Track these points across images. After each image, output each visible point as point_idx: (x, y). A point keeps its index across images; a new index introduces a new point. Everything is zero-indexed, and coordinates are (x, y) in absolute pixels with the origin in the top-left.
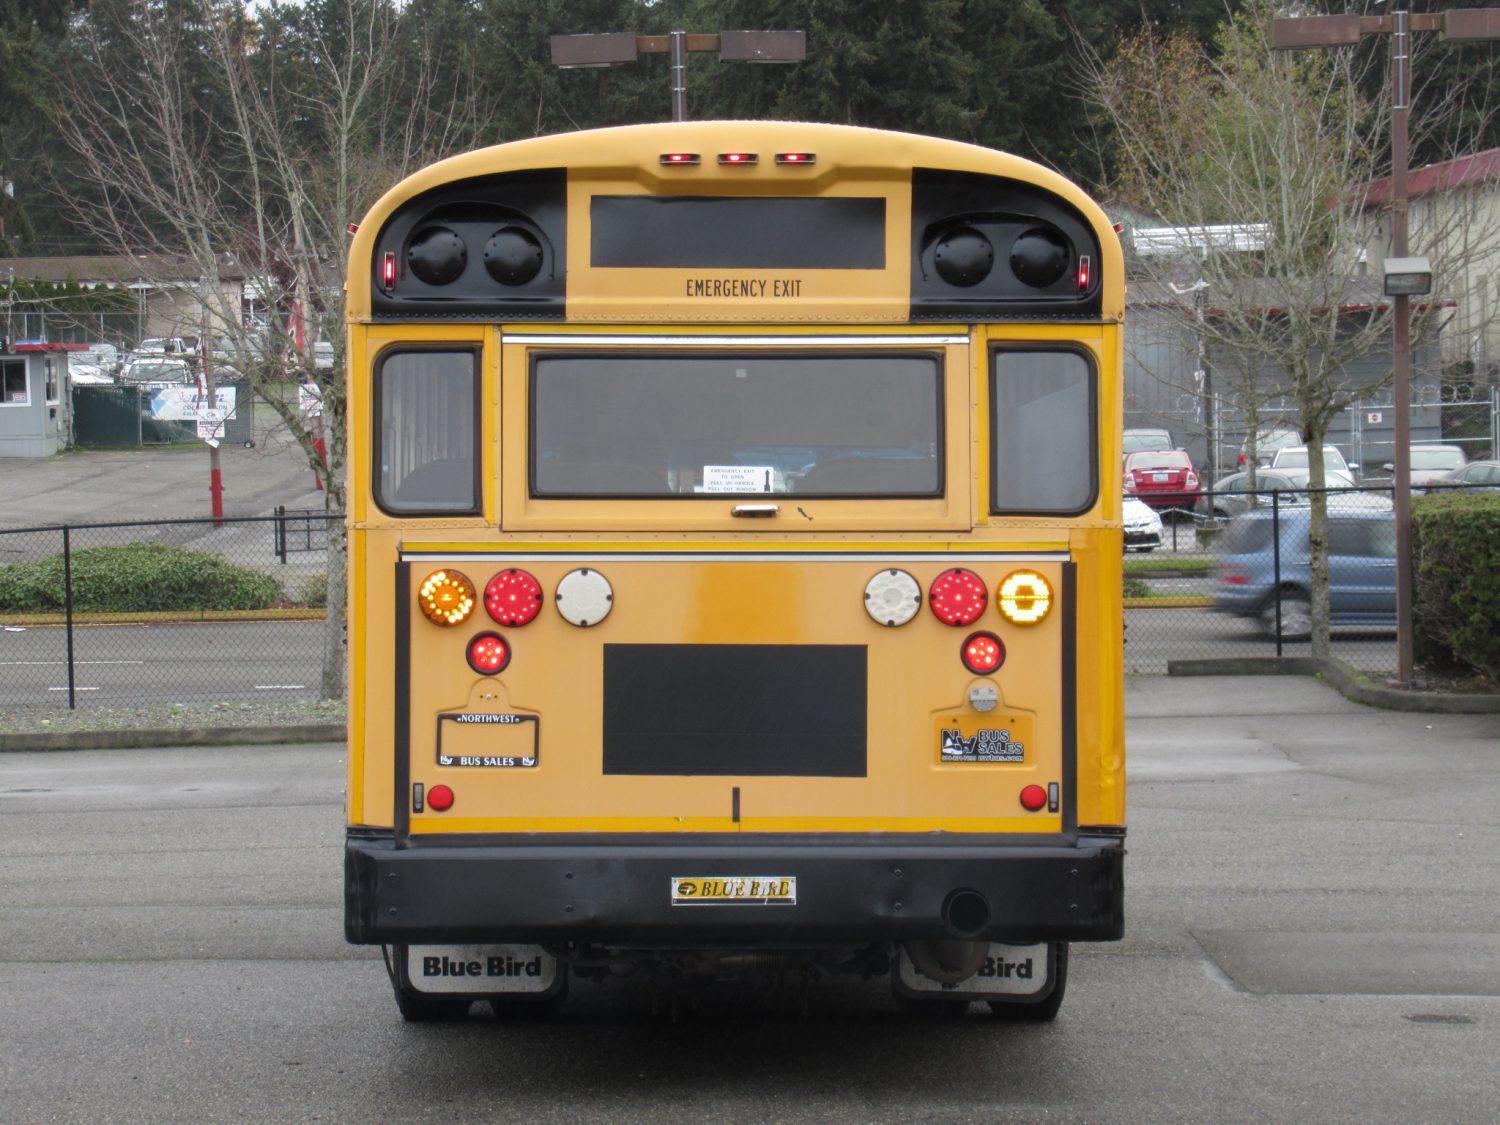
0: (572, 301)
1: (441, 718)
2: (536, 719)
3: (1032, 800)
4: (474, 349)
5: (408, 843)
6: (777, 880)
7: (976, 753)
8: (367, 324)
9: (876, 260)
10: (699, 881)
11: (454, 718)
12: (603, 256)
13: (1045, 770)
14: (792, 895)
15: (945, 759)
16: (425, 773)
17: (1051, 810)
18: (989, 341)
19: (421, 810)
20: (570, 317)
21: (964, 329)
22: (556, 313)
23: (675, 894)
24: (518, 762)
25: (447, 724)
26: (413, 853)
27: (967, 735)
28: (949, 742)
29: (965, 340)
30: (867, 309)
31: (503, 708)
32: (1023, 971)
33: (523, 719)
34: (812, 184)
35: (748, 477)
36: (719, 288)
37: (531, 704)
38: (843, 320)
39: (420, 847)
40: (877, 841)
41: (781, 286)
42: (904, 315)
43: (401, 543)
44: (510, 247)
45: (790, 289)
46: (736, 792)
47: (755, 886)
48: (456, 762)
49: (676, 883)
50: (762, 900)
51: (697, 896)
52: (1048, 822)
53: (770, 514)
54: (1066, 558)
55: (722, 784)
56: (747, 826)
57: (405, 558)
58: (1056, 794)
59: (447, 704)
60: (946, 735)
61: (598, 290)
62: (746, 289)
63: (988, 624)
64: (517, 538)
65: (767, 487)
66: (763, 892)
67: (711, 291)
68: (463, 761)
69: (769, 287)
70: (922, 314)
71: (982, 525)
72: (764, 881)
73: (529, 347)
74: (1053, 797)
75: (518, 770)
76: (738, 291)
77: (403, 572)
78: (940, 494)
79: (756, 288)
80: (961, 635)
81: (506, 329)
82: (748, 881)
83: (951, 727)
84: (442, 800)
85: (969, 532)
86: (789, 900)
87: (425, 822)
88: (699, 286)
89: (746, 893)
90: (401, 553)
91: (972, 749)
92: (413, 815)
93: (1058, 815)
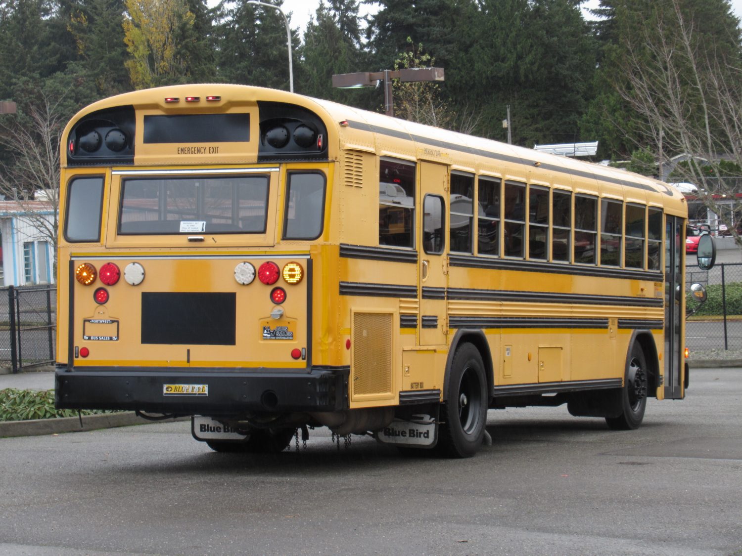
0: (137, 157)
1: (85, 321)
2: (118, 322)
3: (296, 355)
4: (102, 177)
5: (73, 370)
6: (201, 386)
7: (275, 336)
8: (66, 168)
9: (246, 138)
10: (173, 386)
11: (89, 321)
12: (148, 140)
13: (300, 343)
14: (206, 392)
15: (265, 338)
16: (79, 343)
17: (303, 359)
18: (287, 170)
19: (77, 357)
20: (136, 163)
21: (278, 165)
22: (130, 162)
23: (165, 391)
24: (111, 339)
25: (87, 323)
26: (74, 373)
27: (272, 329)
28: (265, 332)
29: (278, 170)
30: (242, 158)
31: (107, 318)
32: (426, 435)
33: (113, 322)
34: (220, 108)
35: (196, 226)
36: (189, 151)
37: (115, 316)
38: (234, 162)
39: (77, 371)
40: (238, 371)
41: (211, 149)
42: (256, 160)
43: (71, 253)
44: (116, 136)
45: (215, 150)
46: (188, 351)
47: (193, 388)
48: (89, 338)
49: (165, 386)
50: (196, 394)
51: (172, 392)
52: (301, 364)
53: (201, 240)
54: (309, 257)
55: (183, 348)
56: (192, 365)
57: (73, 259)
58: (304, 352)
59: (87, 315)
60: (264, 329)
61: (147, 153)
62: (199, 151)
63: (280, 284)
64: (112, 251)
65: (203, 230)
66: (196, 391)
67: (186, 152)
68: (92, 338)
69: (207, 150)
70: (262, 159)
71: (279, 243)
72: (196, 386)
73: (121, 176)
74: (304, 354)
75: (111, 342)
76: (196, 152)
77: (72, 264)
78: (264, 232)
79: (203, 150)
80: (269, 289)
81: (114, 169)
82: (191, 386)
83: (267, 325)
84: (85, 353)
85: (273, 247)
86: (205, 394)
87: (79, 361)
88: (182, 150)
89: (190, 391)
90: (71, 257)
91: (274, 334)
92: (75, 359)
93: (305, 361)
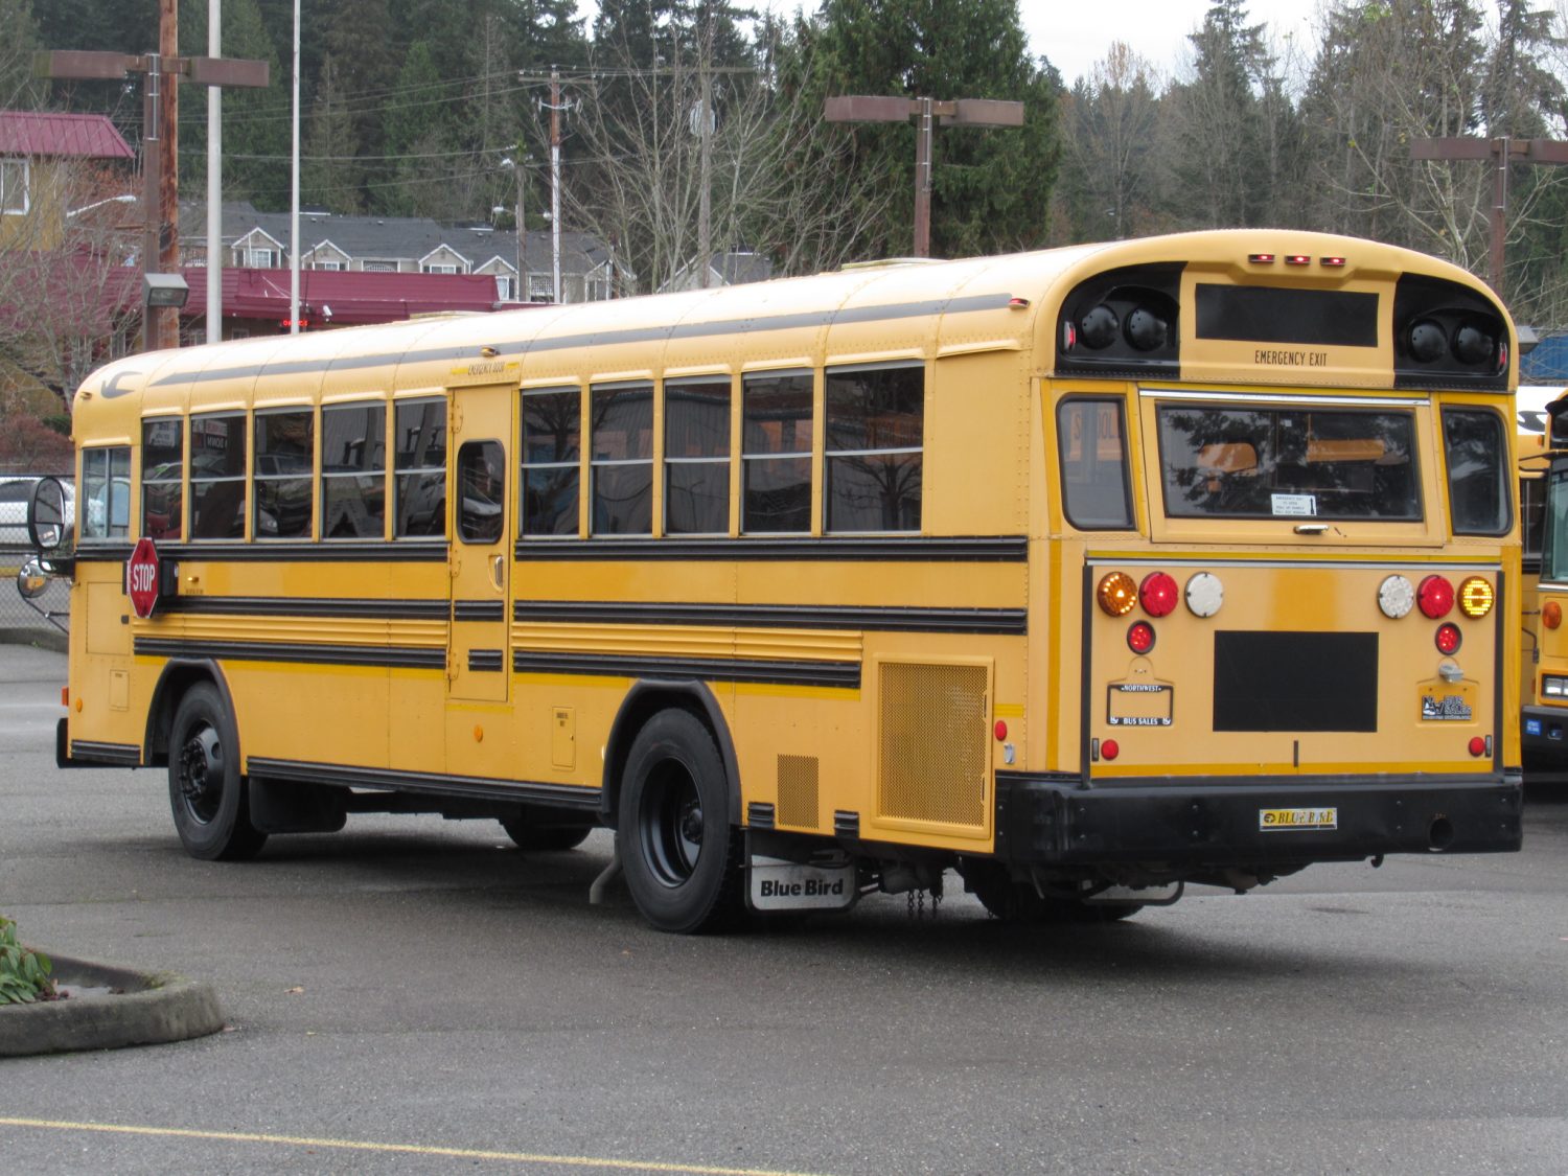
0: (1186, 363)
1: (1110, 687)
2: (1171, 689)
3: (1476, 748)
4: (1119, 401)
5: (1091, 785)
6: (1325, 811)
7: (1443, 714)
8: (1048, 378)
9: (1371, 340)
10: (1277, 812)
11: (1119, 687)
12: (1203, 332)
13: (1482, 727)
14: (1334, 822)
15: (1424, 718)
16: (1100, 732)
17: (1488, 755)
18: (1441, 404)
19: (1095, 759)
20: (1183, 377)
21: (1426, 395)
22: (1173, 374)
23: (1262, 823)
24: (1160, 722)
25: (1114, 692)
26: (1095, 792)
27: (1437, 700)
28: (1427, 706)
29: (1427, 403)
30: (1369, 377)
31: (1150, 681)
33: (1163, 688)
34: (1340, 281)
35: (1300, 504)
36: (1276, 358)
37: (1168, 676)
38: (1353, 385)
39: (1100, 787)
40: (1383, 780)
41: (1314, 357)
42: (1390, 383)
43: (1087, 552)
44: (1141, 320)
45: (1320, 360)
46: (1296, 744)
47: (1311, 816)
48: (1121, 722)
49: (1263, 813)
50: (1315, 826)
51: (1276, 824)
52: (1484, 764)
53: (1317, 532)
54: (1499, 568)
55: (1288, 737)
56: (1302, 771)
57: (1090, 563)
58: (1490, 744)
59: (1114, 677)
60: (1425, 700)
61: (1200, 357)
62: (1292, 359)
63: (1453, 617)
64: (1162, 548)
65: (1312, 511)
66: (1316, 821)
67: (1270, 360)
68: (1125, 721)
69: (1307, 358)
70: (1402, 383)
71: (1449, 541)
72: (1317, 811)
73: (1157, 399)
74: (1488, 746)
75: (1160, 728)
76: (1287, 360)
77: (1087, 572)
78: (1420, 518)
79: (1299, 358)
80: (1434, 626)
81: (1141, 385)
82: (1308, 811)
83: (1428, 694)
84: (1111, 751)
85: (1441, 547)
86: (1332, 826)
87: (1101, 768)
88: (1263, 356)
89: (1305, 822)
90: (1087, 559)
91: (1441, 711)
92: (1092, 764)
93: (1491, 759)
